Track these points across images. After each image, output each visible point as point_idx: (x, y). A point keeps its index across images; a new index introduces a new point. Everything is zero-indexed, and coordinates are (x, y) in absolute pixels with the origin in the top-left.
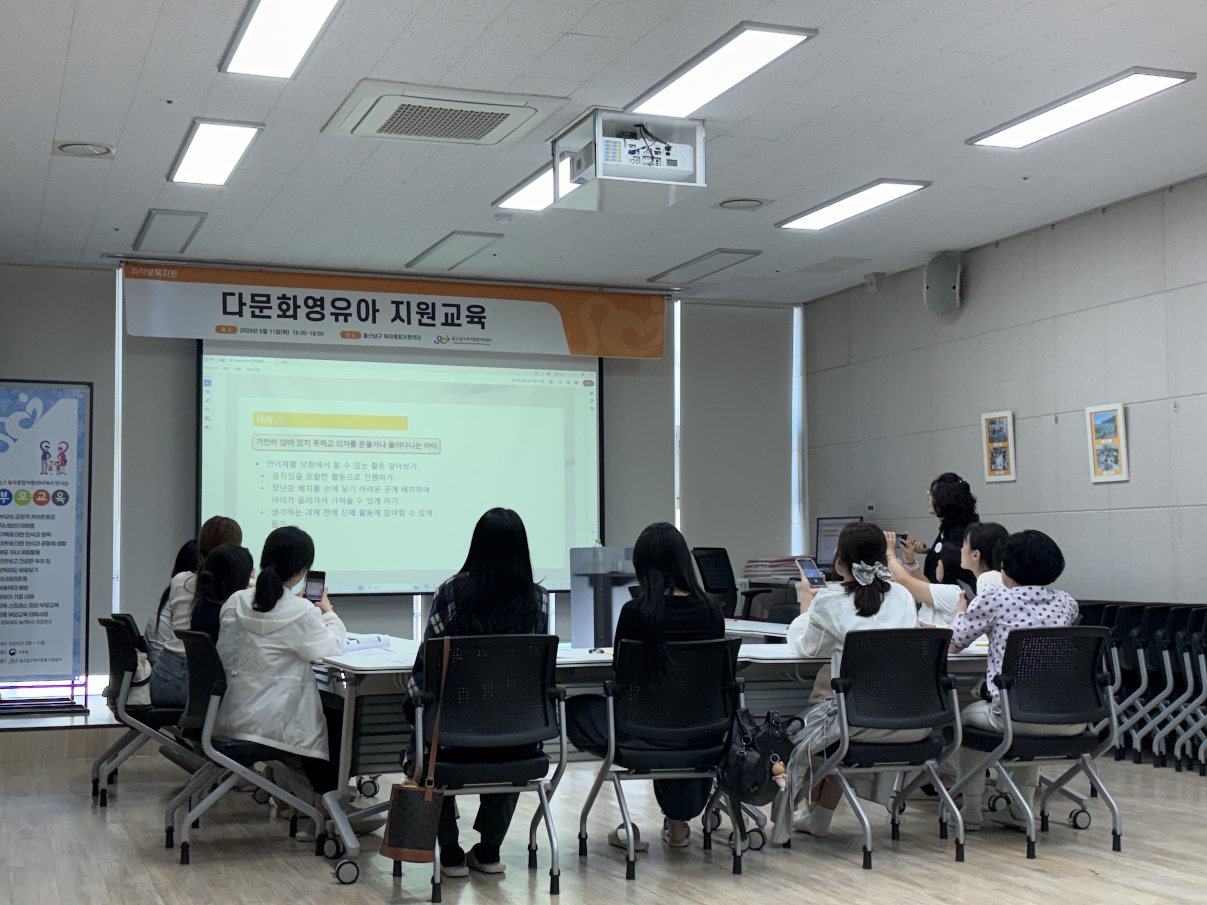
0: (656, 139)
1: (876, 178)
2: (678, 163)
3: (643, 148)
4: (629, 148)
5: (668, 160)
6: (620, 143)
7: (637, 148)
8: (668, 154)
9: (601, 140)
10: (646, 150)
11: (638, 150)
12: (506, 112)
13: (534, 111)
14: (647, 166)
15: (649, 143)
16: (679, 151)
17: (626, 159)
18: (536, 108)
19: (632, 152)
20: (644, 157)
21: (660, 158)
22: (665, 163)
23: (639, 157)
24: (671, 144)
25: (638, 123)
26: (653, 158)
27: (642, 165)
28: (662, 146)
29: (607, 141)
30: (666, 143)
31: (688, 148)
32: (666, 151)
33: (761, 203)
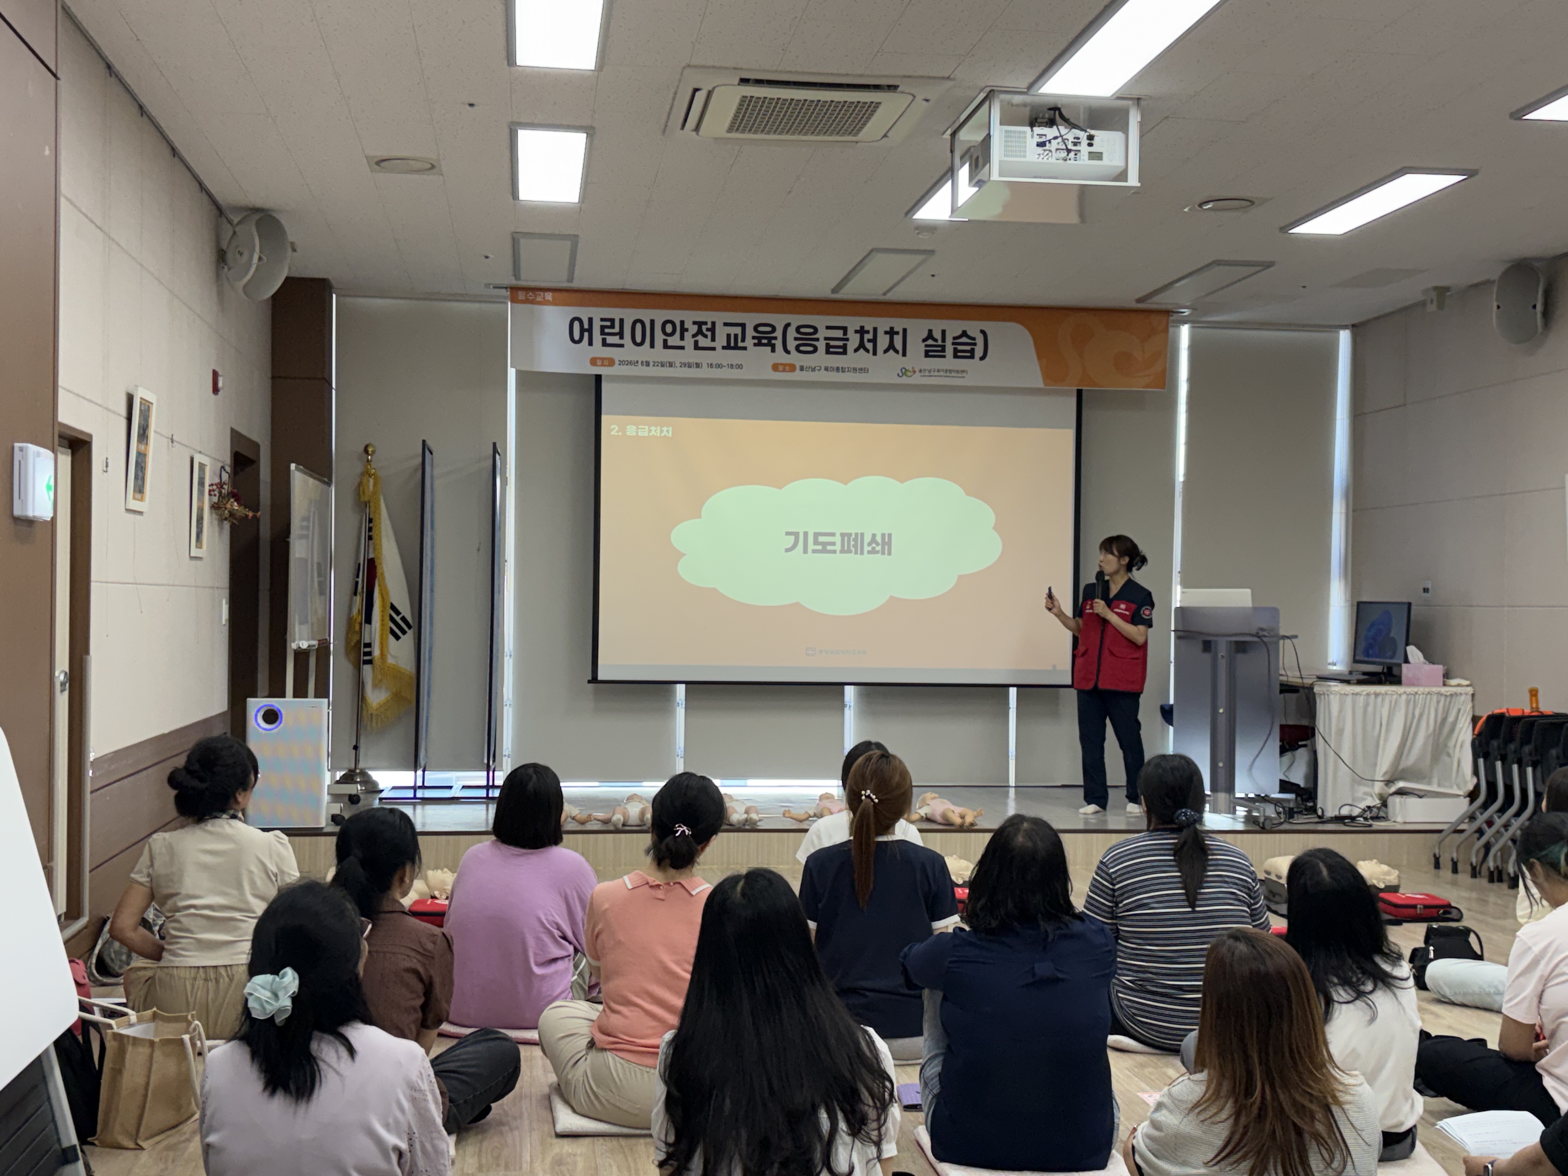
0: (1073, 126)
1: (1399, 167)
2: (1104, 156)
3: (1055, 138)
4: (1037, 139)
5: (1090, 153)
6: (1025, 133)
7: (1048, 138)
8: (1090, 145)
9: (998, 132)
10: (1060, 140)
11: (1050, 141)
12: (876, 100)
13: (911, 98)
14: (1061, 161)
15: (1063, 130)
16: (1105, 139)
17: (1032, 155)
18: (912, 92)
19: (1041, 145)
20: (1057, 149)
21: (1079, 151)
22: (1086, 157)
23: (1050, 151)
24: (1093, 132)
25: (1052, 106)
26: (1069, 151)
27: (1053, 159)
28: (1083, 135)
29: (1007, 132)
30: (1086, 131)
31: (1118, 136)
32: (1088, 141)
33: (1252, 203)
